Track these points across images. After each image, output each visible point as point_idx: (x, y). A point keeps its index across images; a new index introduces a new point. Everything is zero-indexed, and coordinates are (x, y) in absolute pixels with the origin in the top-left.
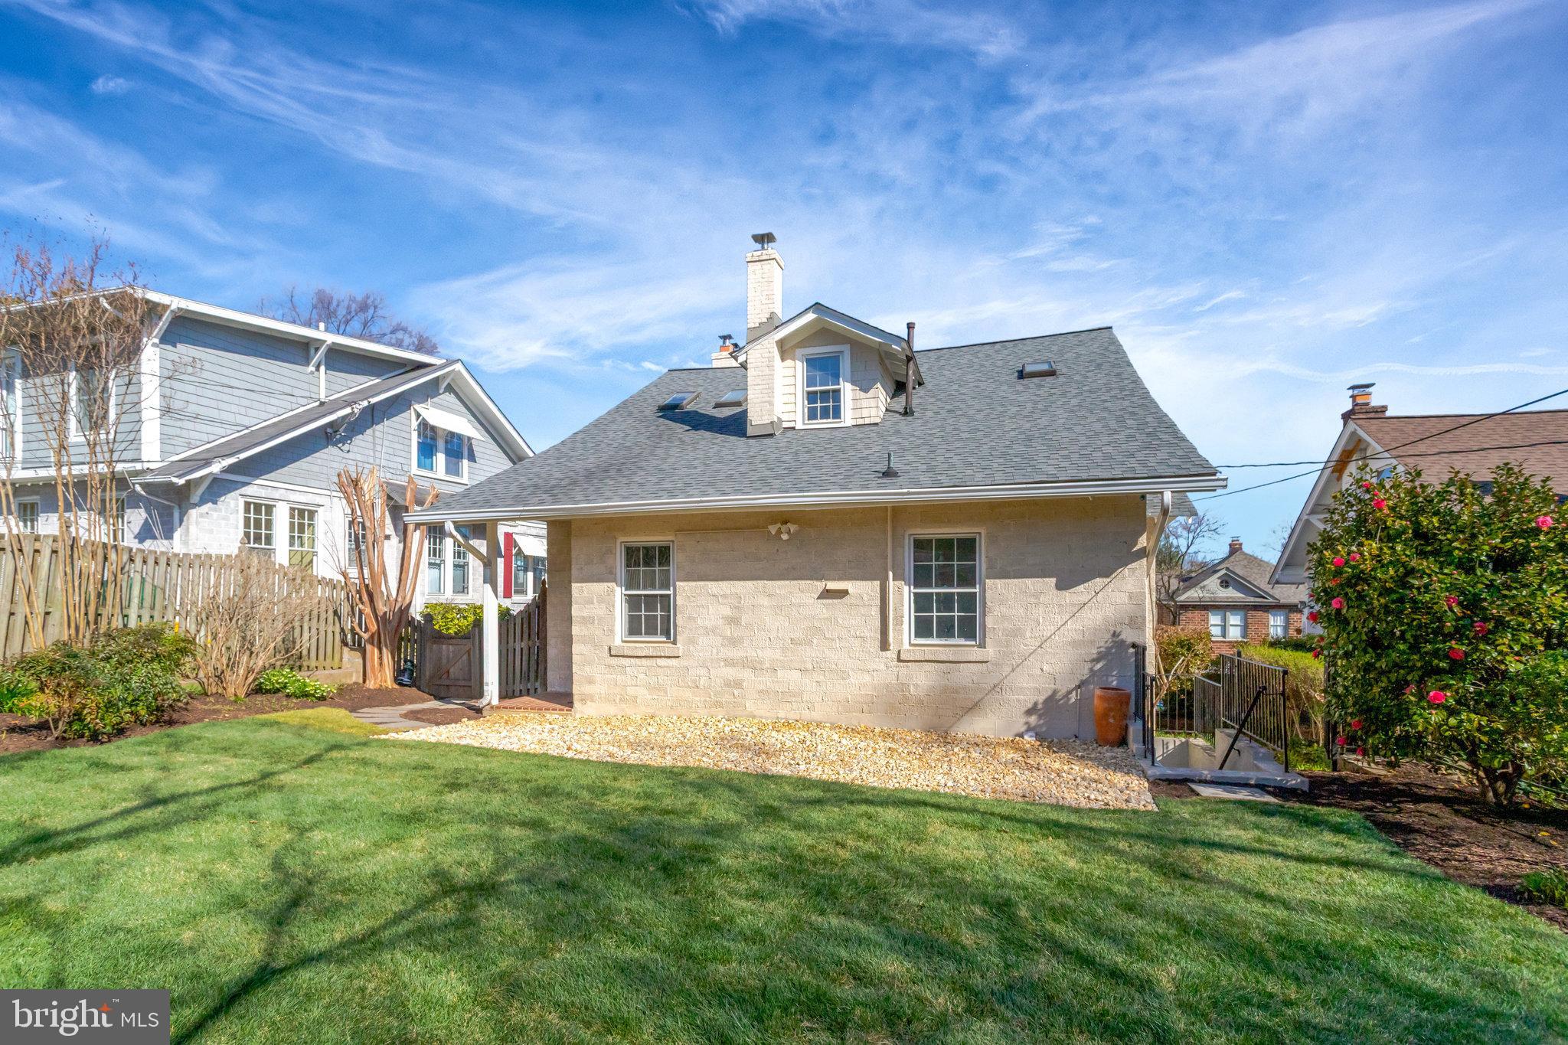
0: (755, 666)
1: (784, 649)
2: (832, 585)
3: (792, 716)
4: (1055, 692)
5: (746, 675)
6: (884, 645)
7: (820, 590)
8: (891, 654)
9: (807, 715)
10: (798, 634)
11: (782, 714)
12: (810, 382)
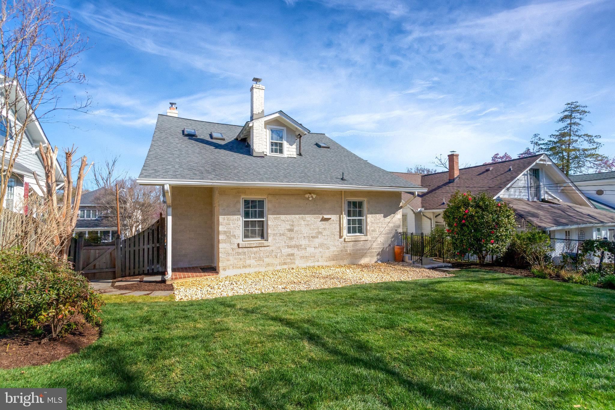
0: (298, 247)
1: (309, 240)
2: (326, 216)
3: (312, 265)
4: (384, 248)
5: (295, 251)
6: (341, 237)
7: (321, 218)
8: (342, 240)
9: (317, 264)
10: (314, 235)
11: (308, 265)
12: (272, 139)
